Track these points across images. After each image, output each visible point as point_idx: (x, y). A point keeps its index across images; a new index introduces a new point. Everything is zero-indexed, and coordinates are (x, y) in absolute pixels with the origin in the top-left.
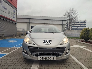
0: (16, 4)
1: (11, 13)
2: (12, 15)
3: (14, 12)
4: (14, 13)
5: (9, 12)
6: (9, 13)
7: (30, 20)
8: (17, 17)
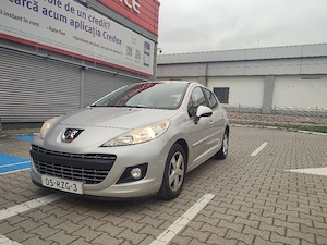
0: (153, 17)
1: (134, 52)
2: (138, 56)
3: (147, 46)
4: (147, 51)
5: (130, 49)
6: (130, 54)
7: (210, 66)
8: (158, 63)
